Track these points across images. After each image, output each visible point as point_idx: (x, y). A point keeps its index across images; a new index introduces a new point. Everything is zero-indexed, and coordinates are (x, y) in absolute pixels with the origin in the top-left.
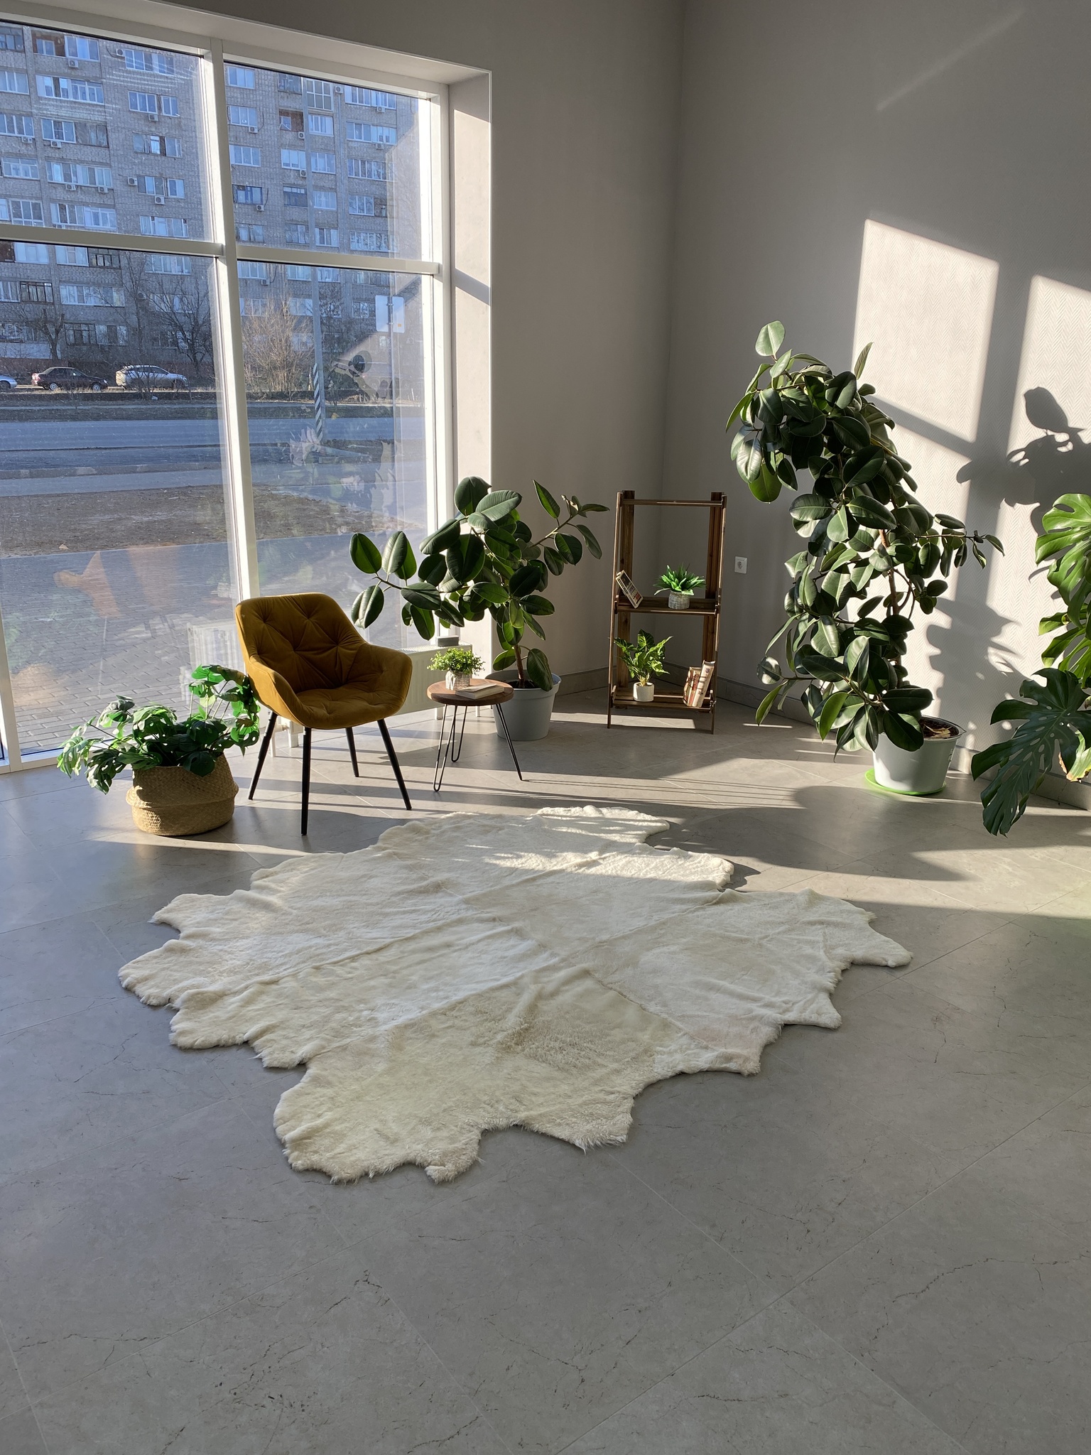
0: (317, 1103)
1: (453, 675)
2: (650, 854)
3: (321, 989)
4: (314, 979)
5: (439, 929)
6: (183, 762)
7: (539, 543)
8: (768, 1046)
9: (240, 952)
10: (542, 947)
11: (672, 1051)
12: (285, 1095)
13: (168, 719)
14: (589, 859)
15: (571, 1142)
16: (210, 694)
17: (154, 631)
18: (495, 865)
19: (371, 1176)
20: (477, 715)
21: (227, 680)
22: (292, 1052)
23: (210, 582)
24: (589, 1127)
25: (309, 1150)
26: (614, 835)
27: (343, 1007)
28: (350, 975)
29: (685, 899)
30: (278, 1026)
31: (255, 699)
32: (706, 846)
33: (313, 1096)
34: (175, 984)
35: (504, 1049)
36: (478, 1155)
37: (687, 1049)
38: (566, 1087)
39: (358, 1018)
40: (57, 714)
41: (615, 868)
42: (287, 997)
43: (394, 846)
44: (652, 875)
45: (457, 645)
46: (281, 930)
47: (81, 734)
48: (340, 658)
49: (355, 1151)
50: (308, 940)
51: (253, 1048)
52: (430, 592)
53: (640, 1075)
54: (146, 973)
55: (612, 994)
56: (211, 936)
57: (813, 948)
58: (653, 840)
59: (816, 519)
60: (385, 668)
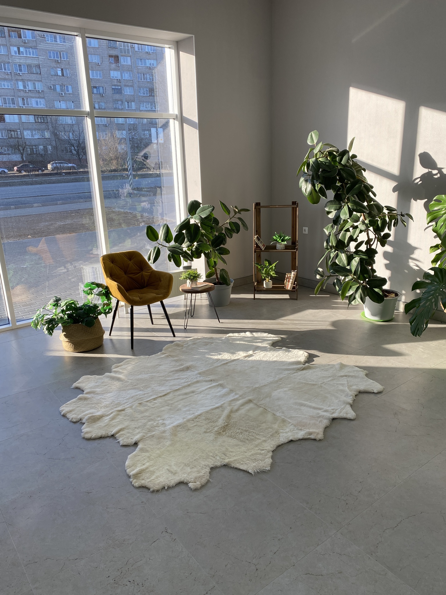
0: (143, 459)
1: (190, 281)
2: (274, 351)
3: (142, 412)
4: (139, 408)
5: (189, 385)
6: (82, 322)
7: (222, 226)
8: (326, 428)
9: (108, 398)
10: (231, 391)
11: (287, 431)
12: (129, 456)
13: (75, 305)
14: (249, 354)
15: (247, 471)
16: (92, 294)
17: (68, 269)
18: (211, 358)
19: (166, 488)
20: (200, 297)
21: (98, 288)
22: (132, 439)
23: (90, 248)
24: (254, 464)
25: (141, 479)
26: (259, 343)
27: (152, 419)
28: (154, 406)
29: (289, 369)
30: (125, 428)
31: (110, 295)
32: (297, 347)
33: (141, 456)
34: (83, 413)
35: (218, 434)
36: (210, 478)
37: (293, 430)
38: (244, 448)
39: (158, 424)
40: (30, 305)
41: (260, 357)
42: (129, 416)
43: (169, 352)
44: (275, 359)
45: (191, 269)
46: (125, 389)
47: (40, 312)
48: (143, 277)
49: (159, 478)
50: (136, 392)
51: (115, 438)
52: (179, 248)
53: (274, 442)
54: (71, 409)
55: (261, 409)
56: (96, 392)
57: (343, 386)
58: (275, 345)
59: (335, 210)
60: (162, 280)
